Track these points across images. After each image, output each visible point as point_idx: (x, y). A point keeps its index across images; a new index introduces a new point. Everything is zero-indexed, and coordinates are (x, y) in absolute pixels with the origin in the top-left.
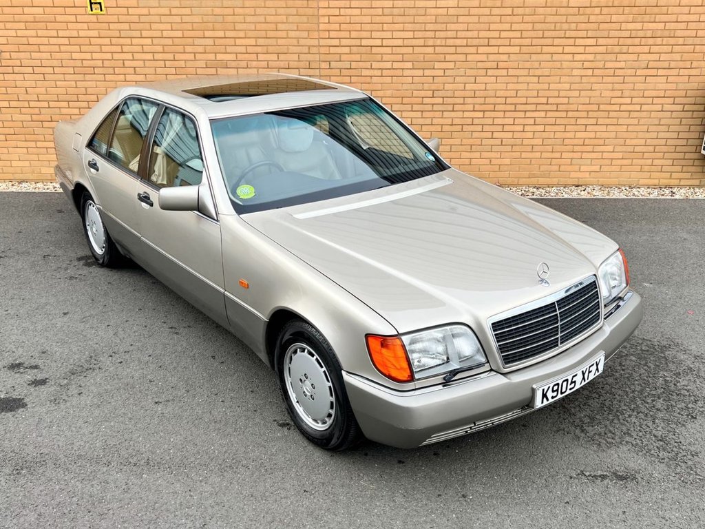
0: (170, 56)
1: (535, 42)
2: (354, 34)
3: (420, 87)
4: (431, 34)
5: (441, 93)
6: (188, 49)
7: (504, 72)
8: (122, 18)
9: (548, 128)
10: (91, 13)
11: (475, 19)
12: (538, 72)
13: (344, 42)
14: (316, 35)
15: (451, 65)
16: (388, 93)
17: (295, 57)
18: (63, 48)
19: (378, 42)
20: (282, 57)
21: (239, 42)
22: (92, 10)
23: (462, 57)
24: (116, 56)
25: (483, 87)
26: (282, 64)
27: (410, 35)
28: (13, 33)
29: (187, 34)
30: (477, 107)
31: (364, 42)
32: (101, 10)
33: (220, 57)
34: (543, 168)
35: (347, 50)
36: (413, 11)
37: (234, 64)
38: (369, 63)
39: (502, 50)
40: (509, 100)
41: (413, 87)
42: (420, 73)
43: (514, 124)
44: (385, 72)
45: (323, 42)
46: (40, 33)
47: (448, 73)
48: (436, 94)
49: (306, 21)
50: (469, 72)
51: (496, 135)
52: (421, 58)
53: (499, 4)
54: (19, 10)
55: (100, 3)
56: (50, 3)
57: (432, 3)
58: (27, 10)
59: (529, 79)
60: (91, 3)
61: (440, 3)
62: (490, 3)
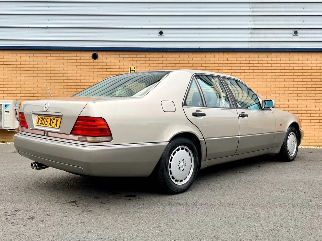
1: (313, 86)
4: (270, 83)
7: (301, 98)
9: (321, 121)
11: (287, 77)
12: (315, 98)
15: (278, 95)
23: (283, 92)
25: (292, 103)
27: (261, 83)
34: (320, 138)
36: (262, 74)
39: (299, 89)
40: (303, 109)
42: (265, 98)
43: (306, 119)
47: (277, 98)
50: (286, 98)
52: (265, 92)
53: (297, 71)
54: (101, 73)
55: (134, 70)
56: (114, 70)
57: (270, 71)
58: (103, 73)
59: (311, 101)
60: (131, 70)
61: (273, 71)
62: (293, 71)
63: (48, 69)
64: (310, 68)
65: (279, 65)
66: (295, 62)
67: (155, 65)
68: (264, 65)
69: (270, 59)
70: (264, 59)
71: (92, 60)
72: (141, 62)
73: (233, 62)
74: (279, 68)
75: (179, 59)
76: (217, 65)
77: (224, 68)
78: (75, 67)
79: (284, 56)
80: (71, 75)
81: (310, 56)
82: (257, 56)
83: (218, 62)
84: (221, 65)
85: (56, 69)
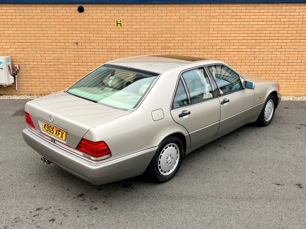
0: (147, 45)
1: (297, 38)
2: (223, 35)
3: (249, 56)
4: (255, 35)
5: (258, 58)
6: (155, 41)
7: (284, 50)
8: (129, 30)
9: (301, 72)
10: (117, 27)
11: (273, 29)
12: (298, 50)
13: (219, 38)
14: (208, 35)
15: (263, 47)
16: (236, 58)
17: (199, 44)
18: (104, 41)
19: (233, 38)
20: (193, 44)
21: (176, 39)
22: (117, 26)
23: (267, 44)
24: (125, 45)
25: (275, 56)
26: (193, 47)
27: (246, 35)
28: (84, 35)
29: (155, 35)
30: (272, 64)
31: (227, 38)
32: (121, 26)
33: (167, 45)
34: (298, 88)
35: (220, 41)
36: (248, 26)
37: (173, 47)
38: (229, 47)
39: (284, 41)
40: (286, 61)
41: (246, 56)
42: (250, 50)
43: (287, 71)
44: (235, 50)
45: (210, 38)
46: (95, 35)
47: (261, 50)
48: (256, 58)
49: (204, 30)
50: (270, 50)
51: (280, 75)
52: (250, 44)
53: (283, 23)
54: (87, 26)
55: (121, 24)
56: (100, 23)
57: (256, 23)
58: (90, 26)
59: (294, 53)
60: (117, 24)
61: (259, 23)
62: (279, 23)
63: (35, 23)
64: (297, 20)
65: (266, 17)
66: (283, 14)
67: (141, 17)
68: (251, 17)
69: (258, 11)
70: (251, 11)
71: (78, 14)
72: (128, 14)
73: (220, 14)
74: (265, 20)
75: (166, 11)
76: (204, 17)
77: (211, 20)
78: (62, 20)
79: (272, 8)
80: (58, 29)
81: (298, 8)
82: (244, 8)
83: (205, 14)
84: (208, 17)
85: (43, 23)
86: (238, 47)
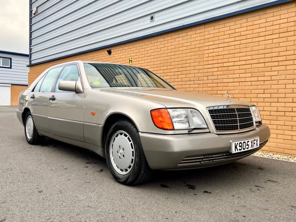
2: (220, 61)
3: (256, 87)
4: (263, 56)
5: (269, 91)
10: (129, 64)
11: (291, 43)
13: (215, 66)
14: (202, 63)
15: (276, 73)
16: (237, 91)
17: (193, 75)
19: (232, 64)
20: (187, 76)
21: (172, 70)
23: (283, 68)
26: (187, 79)
27: (250, 58)
31: (225, 65)
32: (132, 63)
35: (216, 69)
36: (252, 44)
38: (227, 76)
41: (252, 87)
42: (256, 79)
44: (236, 80)
45: (205, 67)
47: (273, 78)
48: (266, 91)
49: (198, 57)
50: (288, 77)
52: (256, 70)
55: (132, 61)
56: (120, 62)
57: (263, 38)
60: (129, 61)
61: (267, 38)
65: (278, 27)
67: (145, 52)
68: (255, 31)
69: (264, 21)
70: (255, 23)
71: (108, 56)
72: (137, 51)
73: (215, 35)
74: (277, 31)
75: (164, 42)
76: (198, 42)
77: (206, 44)
79: (286, 11)
82: (245, 21)
83: (200, 38)
84: (202, 41)
86: (239, 75)
